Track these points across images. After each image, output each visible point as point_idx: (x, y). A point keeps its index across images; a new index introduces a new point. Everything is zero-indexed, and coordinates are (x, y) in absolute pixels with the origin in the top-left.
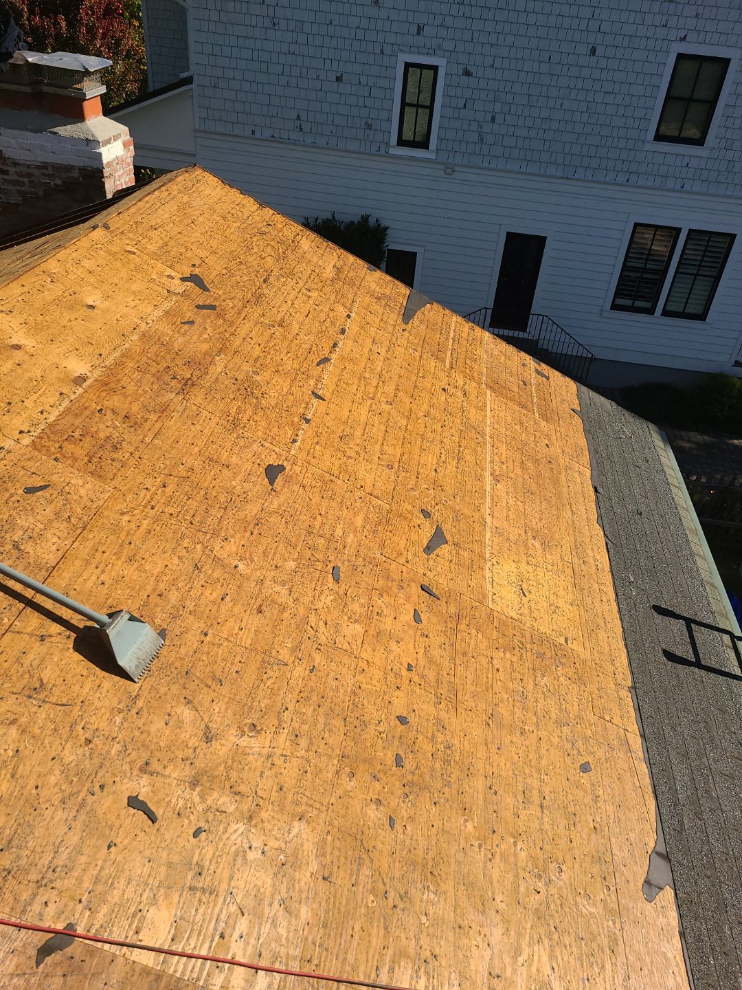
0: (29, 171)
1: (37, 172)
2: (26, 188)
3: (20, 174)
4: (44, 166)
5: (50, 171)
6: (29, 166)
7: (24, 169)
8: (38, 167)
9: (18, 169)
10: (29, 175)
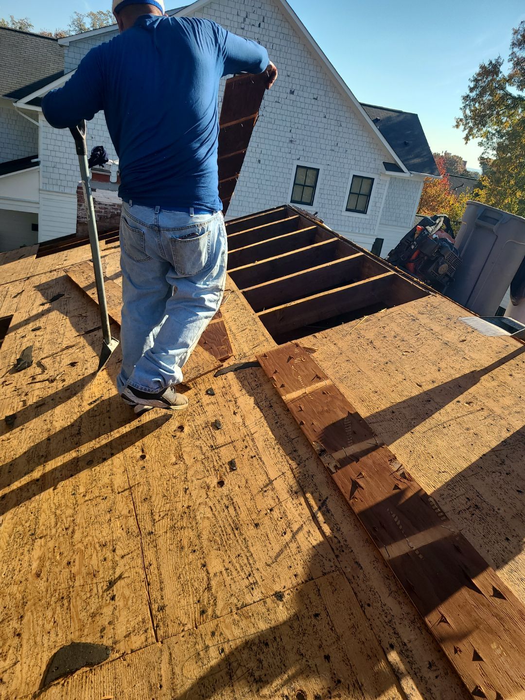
0: (106, 207)
1: (109, 207)
2: (102, 214)
3: (101, 208)
4: (114, 205)
5: (116, 207)
6: (106, 205)
7: (103, 206)
8: (110, 205)
9: (101, 206)
10: (105, 208)
